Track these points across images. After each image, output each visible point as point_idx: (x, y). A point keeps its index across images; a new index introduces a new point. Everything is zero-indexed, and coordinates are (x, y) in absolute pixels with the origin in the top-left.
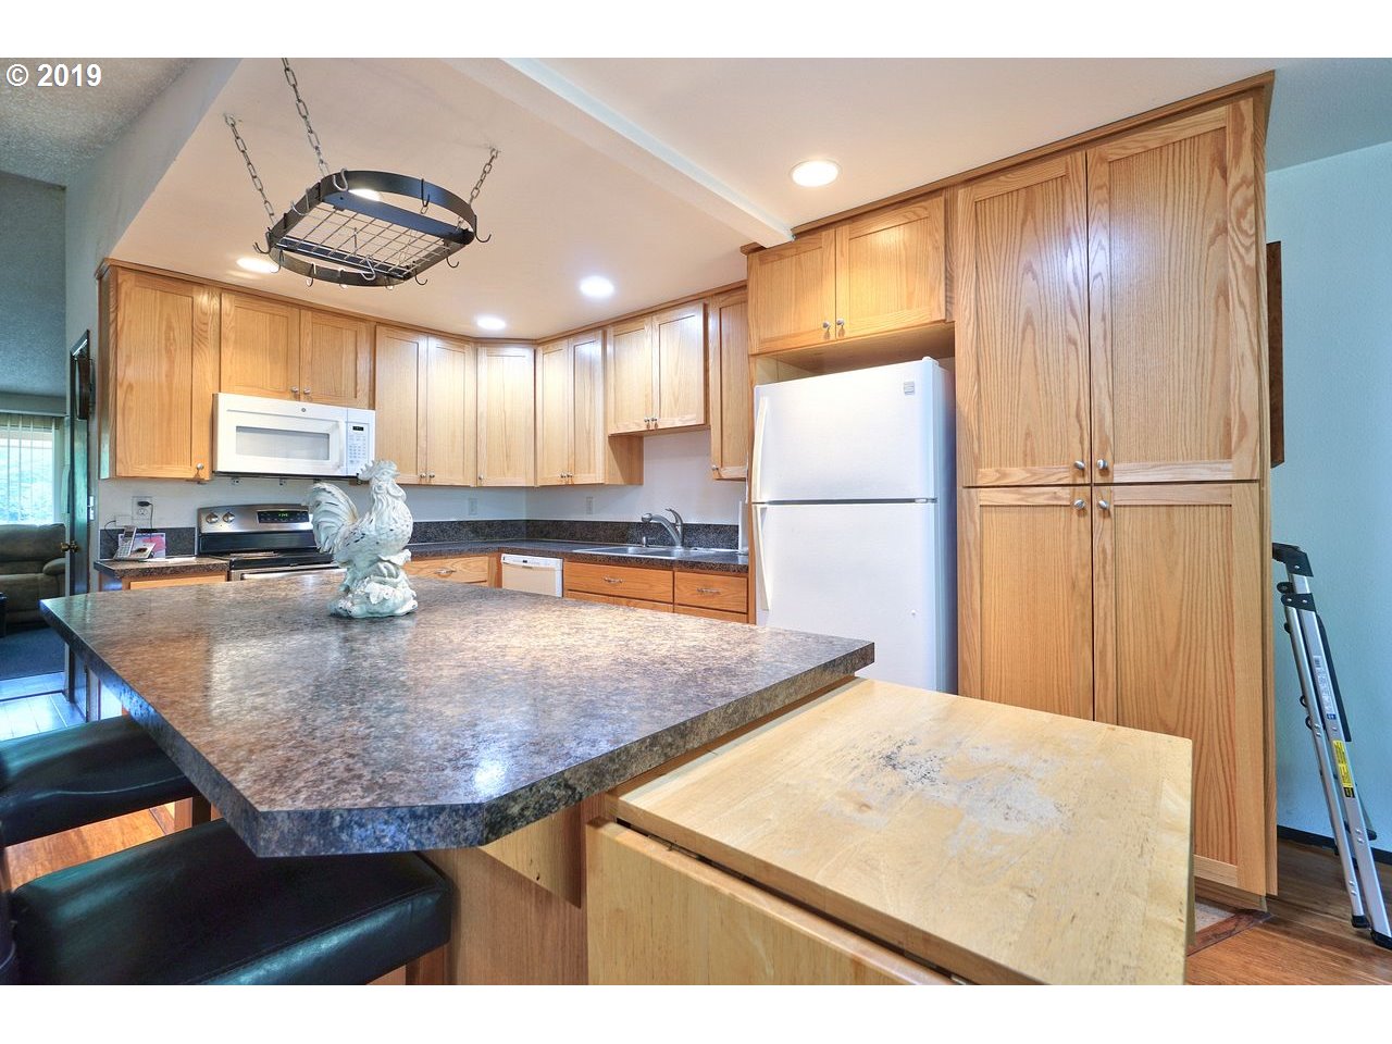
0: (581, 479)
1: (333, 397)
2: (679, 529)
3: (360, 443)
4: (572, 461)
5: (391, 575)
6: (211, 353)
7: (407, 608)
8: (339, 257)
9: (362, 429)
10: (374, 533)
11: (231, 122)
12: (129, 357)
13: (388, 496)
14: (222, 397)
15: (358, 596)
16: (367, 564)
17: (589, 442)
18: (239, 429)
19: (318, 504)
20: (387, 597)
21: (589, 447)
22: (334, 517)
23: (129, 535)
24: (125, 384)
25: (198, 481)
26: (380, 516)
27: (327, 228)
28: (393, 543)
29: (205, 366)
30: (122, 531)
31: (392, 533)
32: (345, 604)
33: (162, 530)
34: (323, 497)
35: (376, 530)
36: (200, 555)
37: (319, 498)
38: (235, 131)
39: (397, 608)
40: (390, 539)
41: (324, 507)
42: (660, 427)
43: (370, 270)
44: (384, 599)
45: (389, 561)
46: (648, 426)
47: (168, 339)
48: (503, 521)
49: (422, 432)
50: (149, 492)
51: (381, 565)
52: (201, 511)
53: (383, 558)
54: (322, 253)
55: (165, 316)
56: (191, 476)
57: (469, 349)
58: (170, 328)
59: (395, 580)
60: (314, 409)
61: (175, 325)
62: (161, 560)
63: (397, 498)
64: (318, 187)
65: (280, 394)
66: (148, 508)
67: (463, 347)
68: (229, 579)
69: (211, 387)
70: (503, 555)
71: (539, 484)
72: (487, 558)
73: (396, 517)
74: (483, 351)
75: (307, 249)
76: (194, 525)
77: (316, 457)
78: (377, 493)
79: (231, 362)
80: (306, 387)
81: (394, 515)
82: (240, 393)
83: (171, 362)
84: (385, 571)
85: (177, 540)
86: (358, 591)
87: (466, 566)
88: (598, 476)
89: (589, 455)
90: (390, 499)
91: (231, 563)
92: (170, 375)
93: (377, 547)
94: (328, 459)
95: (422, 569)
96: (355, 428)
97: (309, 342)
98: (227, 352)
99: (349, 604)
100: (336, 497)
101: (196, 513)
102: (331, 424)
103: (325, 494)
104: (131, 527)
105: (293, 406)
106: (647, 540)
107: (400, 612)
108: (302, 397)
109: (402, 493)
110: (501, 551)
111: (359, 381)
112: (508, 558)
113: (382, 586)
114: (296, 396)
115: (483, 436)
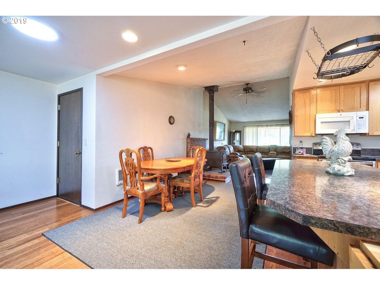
1: (352, 109)
3: (362, 123)
5: (342, 163)
6: (315, 104)
7: (349, 174)
8: (338, 71)
9: (363, 118)
10: (337, 150)
11: (307, 51)
12: (297, 110)
13: (342, 140)
14: (317, 115)
15: (332, 168)
16: (336, 159)
18: (322, 122)
19: (323, 142)
20: (340, 169)
22: (327, 146)
23: (298, 149)
24: (296, 116)
25: (312, 136)
26: (339, 145)
27: (331, 66)
28: (344, 154)
29: (313, 108)
30: (296, 148)
31: (343, 151)
32: (329, 169)
33: (305, 148)
34: (324, 140)
35: (338, 150)
36: (314, 154)
37: (323, 140)
38: (308, 53)
39: (345, 173)
40: (342, 152)
41: (324, 143)
43: (348, 71)
44: (339, 170)
45: (342, 159)
47: (305, 104)
50: (301, 139)
51: (339, 160)
52: (313, 144)
53: (340, 158)
54: (332, 72)
55: (304, 98)
56: (310, 135)
58: (305, 101)
59: (344, 165)
60: (344, 114)
61: (306, 100)
62: (305, 155)
63: (346, 140)
64: (324, 58)
65: (333, 111)
66: (302, 143)
68: (318, 161)
69: (315, 113)
73: (346, 146)
75: (328, 73)
76: (312, 147)
78: (338, 139)
79: (320, 106)
80: (341, 108)
81: (344, 145)
82: (322, 113)
83: (305, 109)
84: (340, 162)
85: (308, 150)
86: (332, 166)
90: (343, 140)
91: (319, 157)
92: (305, 112)
93: (338, 154)
94: (350, 128)
96: (360, 118)
97: (343, 94)
98: (318, 103)
99: (329, 170)
100: (327, 139)
101: (312, 144)
102: (351, 118)
103: (324, 139)
104: (298, 147)
105: (338, 114)
107: (346, 174)
108: (341, 111)
109: (348, 138)
111: (362, 103)
113: (339, 166)
114: (339, 111)
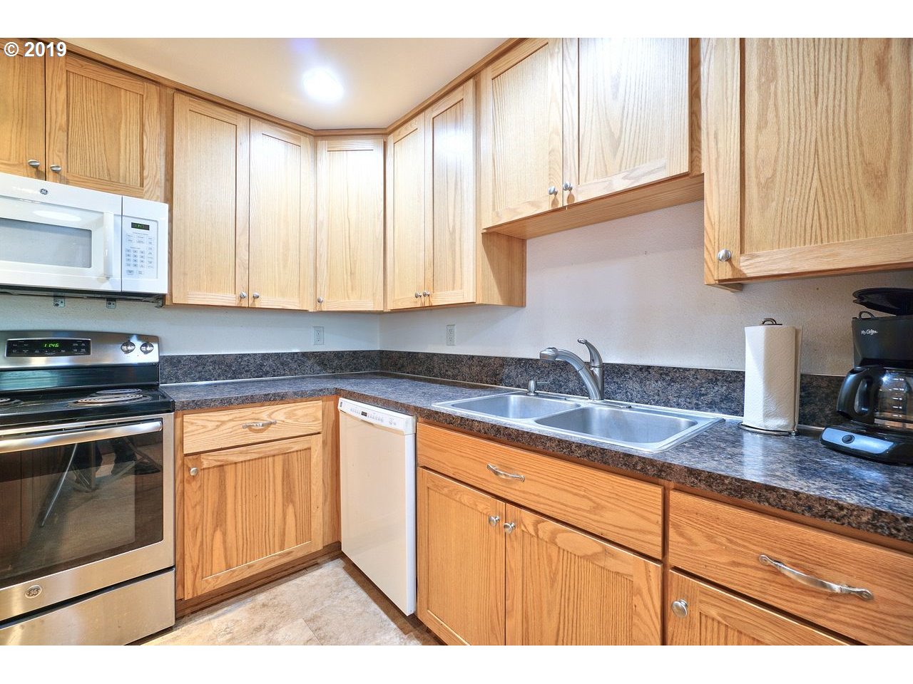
0: (440, 299)
1: (109, 182)
2: (597, 371)
3: (143, 247)
4: (429, 275)
9: (147, 227)
17: (453, 245)
21: (453, 252)
42: (579, 198)
46: (554, 202)
48: (355, 352)
49: (242, 240)
57: (306, 142)
65: (9, 166)
67: (299, 139)
70: (341, 400)
71: (390, 307)
72: (320, 403)
74: (323, 145)
77: (70, 263)
80: (55, 162)
87: (290, 415)
88: (467, 293)
89: (454, 263)
94: (90, 266)
95: (223, 423)
96: (134, 226)
102: (93, 216)
106: (536, 385)
108: (48, 175)
110: (339, 393)
111: (146, 163)
112: (346, 405)
114: (40, 173)
115: (323, 250)
